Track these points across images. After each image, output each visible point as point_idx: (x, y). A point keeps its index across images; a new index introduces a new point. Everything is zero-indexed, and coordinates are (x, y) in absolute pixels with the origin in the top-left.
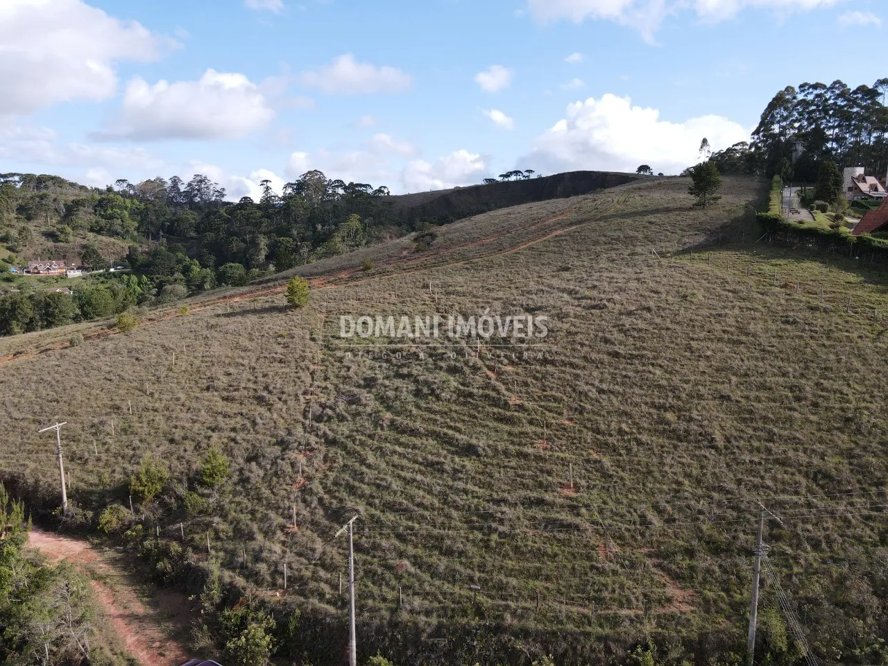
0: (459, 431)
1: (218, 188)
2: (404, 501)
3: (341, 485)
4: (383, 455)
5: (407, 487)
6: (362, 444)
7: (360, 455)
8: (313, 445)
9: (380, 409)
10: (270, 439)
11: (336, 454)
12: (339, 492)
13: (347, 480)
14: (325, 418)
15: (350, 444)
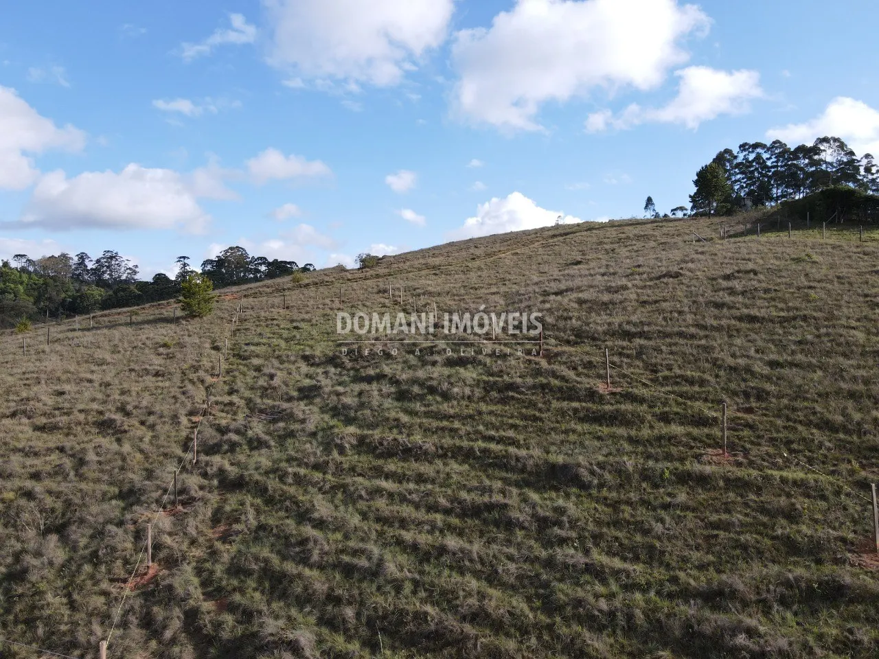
0: (514, 442)
1: (130, 265)
2: (428, 608)
3: (248, 573)
4: (351, 498)
5: (427, 568)
6: (299, 480)
7: (296, 503)
8: (193, 493)
9: (331, 423)
10: (105, 487)
11: (242, 504)
12: (242, 591)
13: (266, 561)
14: (226, 447)
15: (272, 484)
